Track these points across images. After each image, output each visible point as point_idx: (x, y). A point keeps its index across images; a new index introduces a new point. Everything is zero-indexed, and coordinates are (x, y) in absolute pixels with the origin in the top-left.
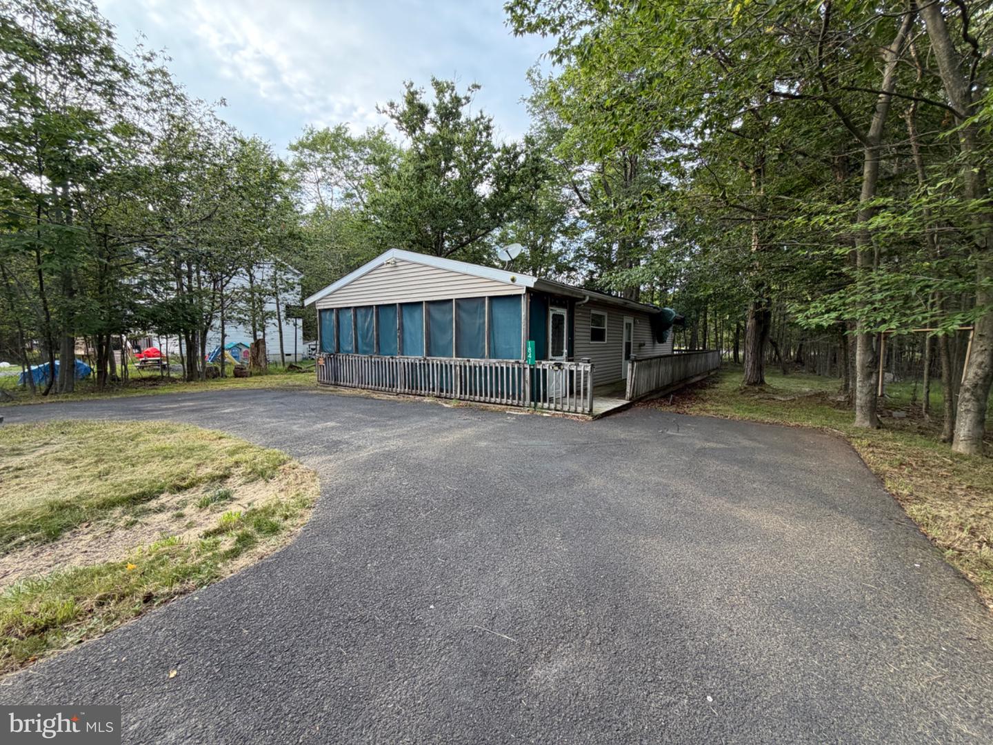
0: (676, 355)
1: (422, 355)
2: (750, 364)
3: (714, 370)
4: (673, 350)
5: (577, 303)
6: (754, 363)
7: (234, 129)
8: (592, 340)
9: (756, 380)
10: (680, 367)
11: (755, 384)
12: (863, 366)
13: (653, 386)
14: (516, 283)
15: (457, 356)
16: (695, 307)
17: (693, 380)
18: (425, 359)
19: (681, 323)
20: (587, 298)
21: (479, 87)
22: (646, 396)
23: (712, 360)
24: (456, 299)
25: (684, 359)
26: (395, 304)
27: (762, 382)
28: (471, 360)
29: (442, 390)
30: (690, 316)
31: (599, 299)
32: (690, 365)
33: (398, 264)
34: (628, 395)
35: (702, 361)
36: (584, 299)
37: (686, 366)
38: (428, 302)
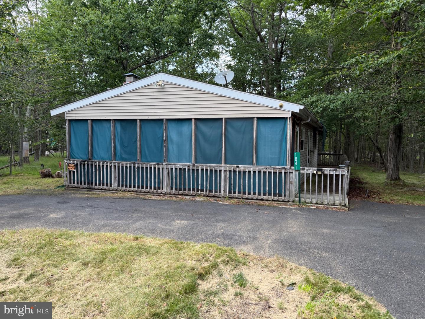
1: (190, 161)
9: (396, 177)
11: (395, 179)
14: (284, 108)
15: (225, 163)
18: (194, 166)
24: (225, 118)
26: (163, 119)
27: (398, 179)
28: (240, 166)
29: (211, 191)
33: (166, 86)
38: (196, 119)
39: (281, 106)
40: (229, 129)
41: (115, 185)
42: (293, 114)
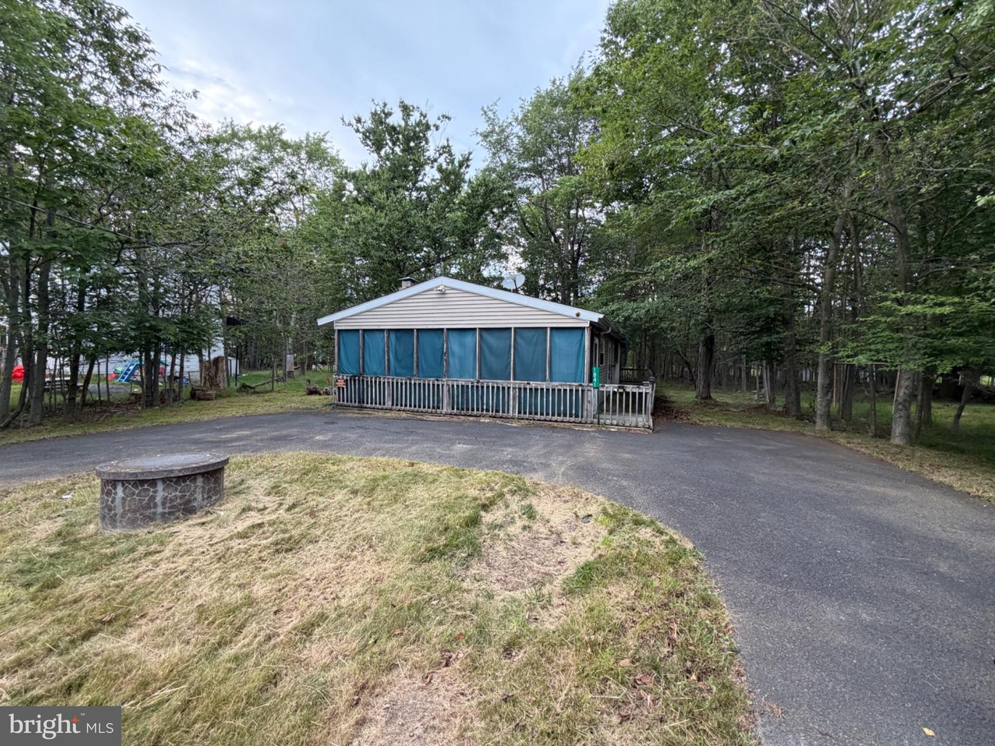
1: (474, 377)
2: (702, 382)
6: (705, 382)
7: (209, 126)
9: (706, 395)
11: (706, 398)
12: (823, 387)
14: (581, 317)
15: (514, 379)
18: (478, 382)
21: (449, 119)
24: (515, 328)
26: (443, 329)
27: (710, 397)
29: (497, 411)
33: (447, 292)
38: (481, 329)
39: (578, 315)
40: (519, 340)
41: (389, 404)
42: (592, 323)
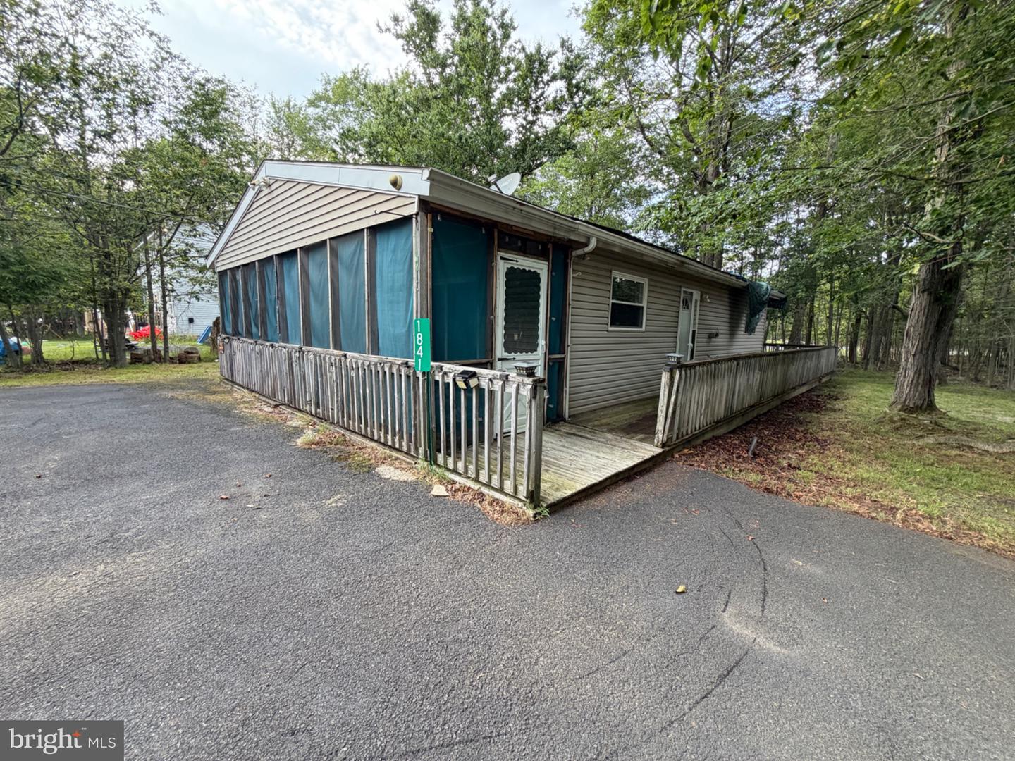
0: (770, 354)
2: (911, 374)
3: (827, 374)
4: (765, 345)
5: (575, 253)
6: (918, 372)
8: (613, 324)
9: (920, 403)
10: (775, 375)
11: (917, 409)
13: (720, 411)
15: (335, 348)
16: (804, 281)
17: (796, 393)
19: (778, 305)
20: (593, 243)
22: (703, 433)
23: (825, 361)
24: (331, 240)
25: (784, 359)
26: (273, 257)
27: (930, 407)
28: (348, 354)
30: (794, 295)
31: (624, 249)
32: (793, 369)
34: (660, 436)
35: (811, 364)
36: (586, 245)
37: (786, 373)
38: (302, 250)
39: (395, 184)
